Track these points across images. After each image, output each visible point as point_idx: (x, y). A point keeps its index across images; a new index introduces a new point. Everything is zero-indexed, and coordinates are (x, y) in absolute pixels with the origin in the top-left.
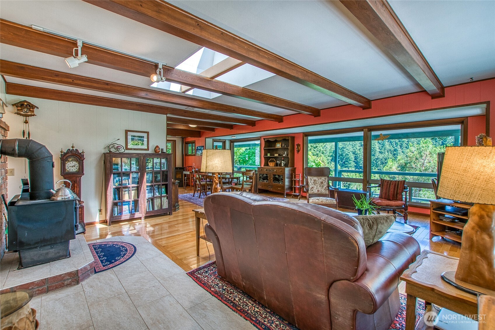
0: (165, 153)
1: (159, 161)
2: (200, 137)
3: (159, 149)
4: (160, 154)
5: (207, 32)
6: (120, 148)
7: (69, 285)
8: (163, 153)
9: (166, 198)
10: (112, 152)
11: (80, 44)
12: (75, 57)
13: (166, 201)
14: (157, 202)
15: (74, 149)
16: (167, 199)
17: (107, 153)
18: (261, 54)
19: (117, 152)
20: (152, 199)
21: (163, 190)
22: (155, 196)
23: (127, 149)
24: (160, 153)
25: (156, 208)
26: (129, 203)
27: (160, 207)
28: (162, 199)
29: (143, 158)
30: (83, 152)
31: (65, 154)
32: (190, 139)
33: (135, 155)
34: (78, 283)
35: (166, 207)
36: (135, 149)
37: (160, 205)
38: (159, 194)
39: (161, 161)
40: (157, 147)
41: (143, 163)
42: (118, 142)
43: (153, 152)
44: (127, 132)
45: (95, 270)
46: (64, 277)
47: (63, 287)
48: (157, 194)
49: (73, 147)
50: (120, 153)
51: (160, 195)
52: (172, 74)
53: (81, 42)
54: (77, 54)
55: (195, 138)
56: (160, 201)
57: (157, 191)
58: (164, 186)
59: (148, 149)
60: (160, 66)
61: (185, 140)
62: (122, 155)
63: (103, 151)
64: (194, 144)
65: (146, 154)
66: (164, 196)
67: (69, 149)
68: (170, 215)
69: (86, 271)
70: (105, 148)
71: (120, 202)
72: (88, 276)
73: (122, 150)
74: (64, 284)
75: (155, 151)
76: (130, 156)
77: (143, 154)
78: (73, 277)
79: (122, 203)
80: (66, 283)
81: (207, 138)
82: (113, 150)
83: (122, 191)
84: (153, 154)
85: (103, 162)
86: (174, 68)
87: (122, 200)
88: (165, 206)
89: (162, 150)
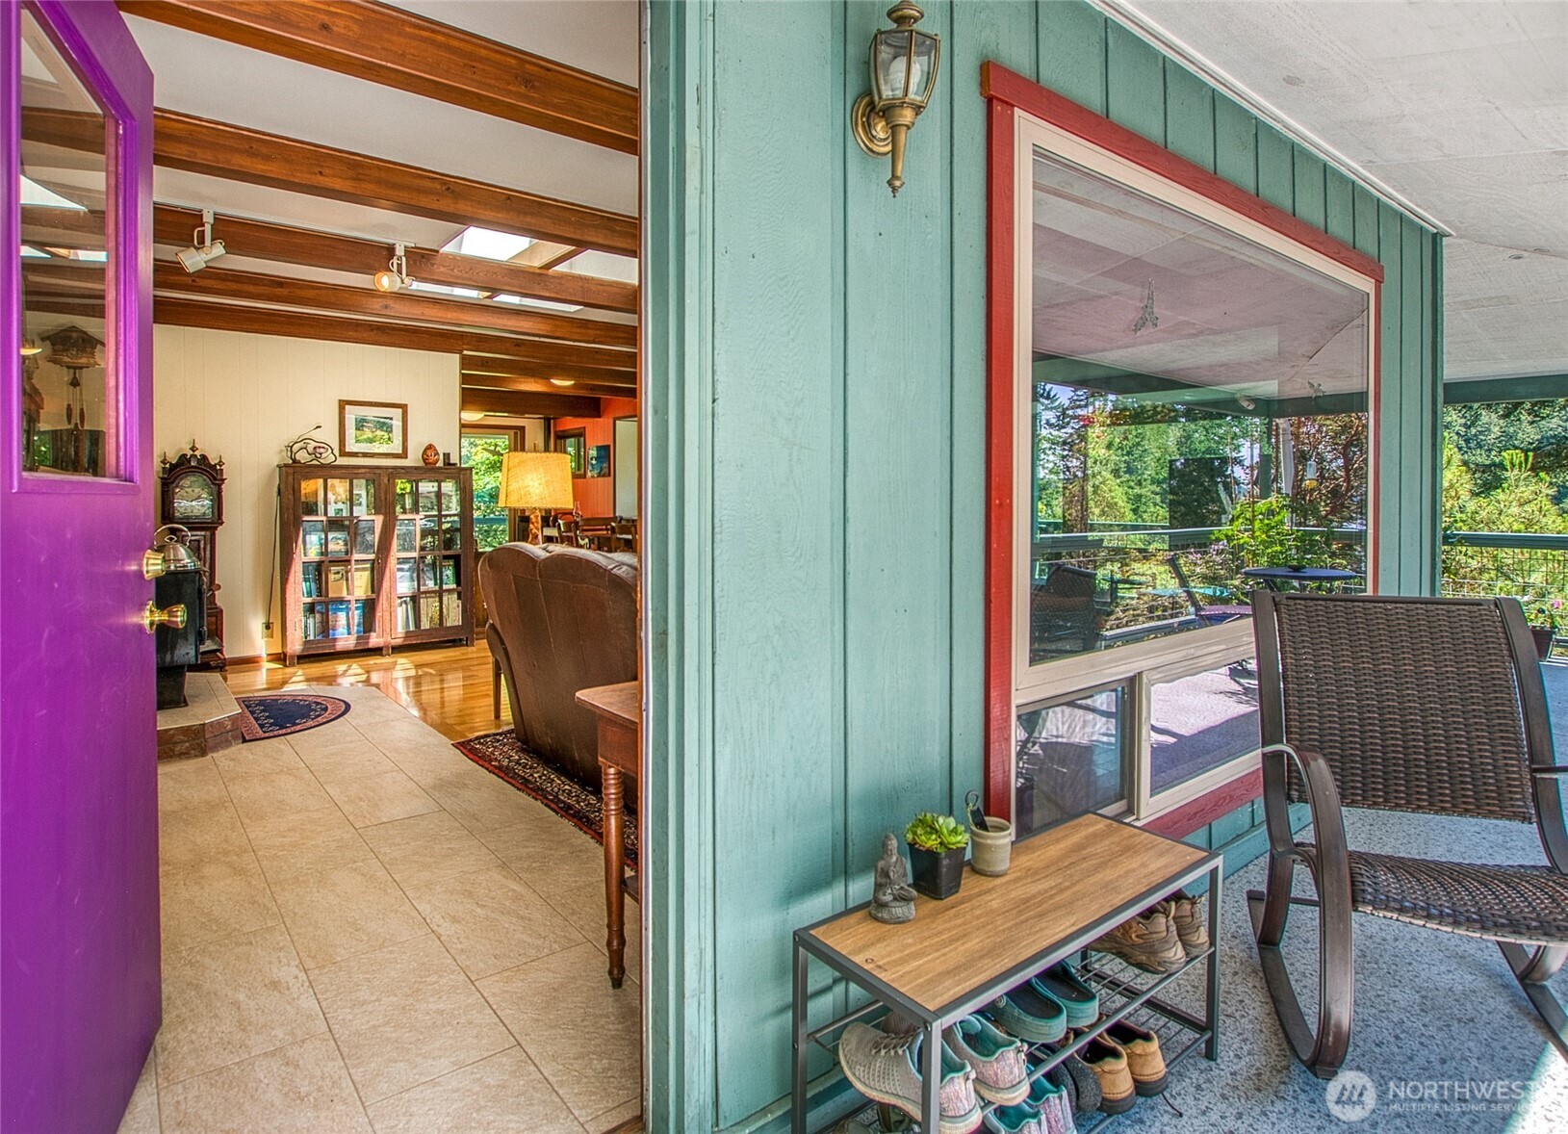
0: (454, 464)
1: (436, 489)
2: (600, 417)
3: (437, 454)
4: (440, 468)
5: (472, 200)
6: (322, 450)
7: (185, 755)
8: (450, 464)
9: (455, 596)
10: (299, 462)
11: (208, 218)
12: (197, 249)
13: (455, 605)
14: (429, 608)
15: (197, 453)
16: (459, 598)
17: (286, 465)
18: (618, 228)
19: (315, 462)
20: (415, 599)
21: (449, 572)
22: (422, 589)
23: (343, 453)
24: (440, 464)
25: (425, 625)
26: (347, 608)
27: (437, 621)
28: (445, 598)
29: (386, 481)
30: (221, 463)
31: (173, 467)
32: (571, 423)
33: (363, 471)
34: (203, 753)
35: (456, 624)
36: (365, 455)
37: (437, 616)
38: (436, 584)
39: (439, 487)
40: (430, 447)
41: (386, 494)
42: (318, 435)
43: (421, 464)
44: (343, 404)
45: (244, 737)
46: (173, 736)
47: (171, 757)
48: (430, 584)
49: (193, 449)
50: (322, 466)
51: (437, 588)
52: (433, 265)
53: (212, 212)
54: (202, 241)
55: (585, 420)
56: (437, 604)
57: (430, 574)
58: (451, 563)
59: (404, 455)
60: (400, 251)
61: (555, 427)
62: (327, 471)
63: (276, 461)
64: (582, 439)
65: (395, 468)
66: (449, 591)
67: (185, 455)
68: (467, 645)
69: (223, 730)
70: (281, 451)
71: (320, 603)
72: (227, 744)
73: (328, 458)
74: (173, 751)
75: (424, 460)
76: (349, 473)
77: (387, 468)
78: (194, 739)
79: (327, 604)
80: (178, 749)
81: (619, 418)
82: (303, 457)
83: (328, 571)
84: (416, 468)
85: (276, 489)
86: (437, 252)
87: (327, 596)
88: (454, 617)
89: (447, 456)
